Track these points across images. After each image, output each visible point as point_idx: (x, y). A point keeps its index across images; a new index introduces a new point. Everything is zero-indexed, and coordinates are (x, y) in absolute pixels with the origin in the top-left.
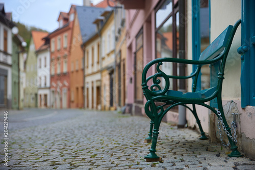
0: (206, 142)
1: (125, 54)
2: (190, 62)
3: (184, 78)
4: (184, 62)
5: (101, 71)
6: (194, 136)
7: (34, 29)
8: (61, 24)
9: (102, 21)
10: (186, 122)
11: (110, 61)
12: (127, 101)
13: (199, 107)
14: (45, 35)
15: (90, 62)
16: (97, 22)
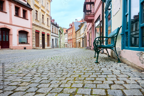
0: (110, 58)
1: (87, 34)
2: (105, 37)
3: (103, 41)
4: (103, 37)
5: (80, 38)
6: (106, 56)
7: (64, 28)
8: (70, 27)
9: (80, 26)
10: (104, 52)
11: (83, 36)
12: (87, 46)
13: (108, 49)
14: (66, 30)
15: (78, 36)
16: (79, 26)
